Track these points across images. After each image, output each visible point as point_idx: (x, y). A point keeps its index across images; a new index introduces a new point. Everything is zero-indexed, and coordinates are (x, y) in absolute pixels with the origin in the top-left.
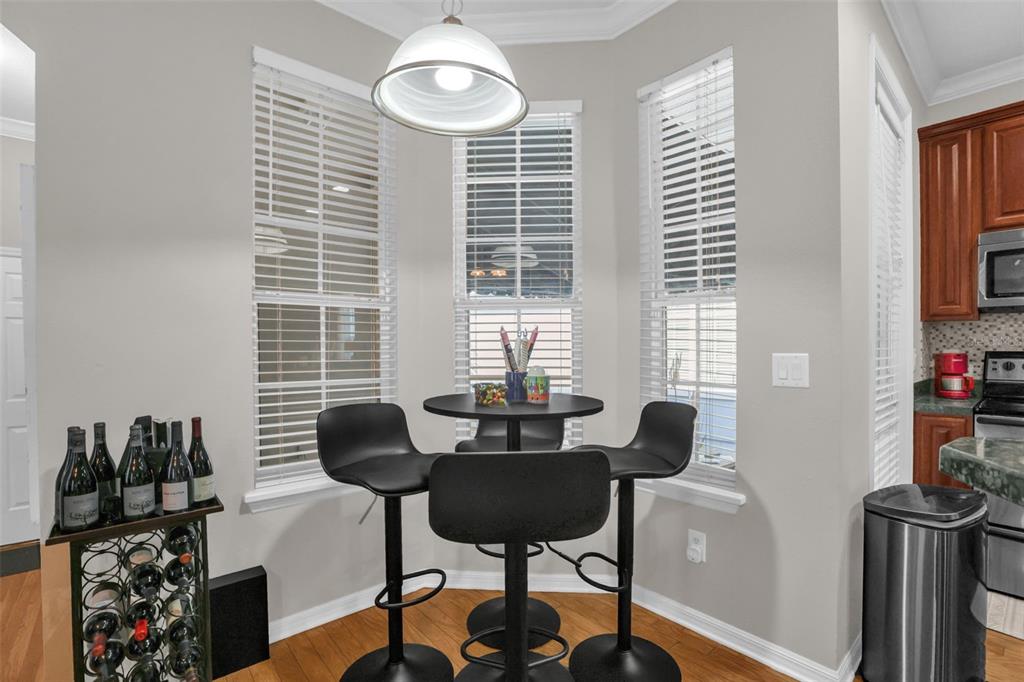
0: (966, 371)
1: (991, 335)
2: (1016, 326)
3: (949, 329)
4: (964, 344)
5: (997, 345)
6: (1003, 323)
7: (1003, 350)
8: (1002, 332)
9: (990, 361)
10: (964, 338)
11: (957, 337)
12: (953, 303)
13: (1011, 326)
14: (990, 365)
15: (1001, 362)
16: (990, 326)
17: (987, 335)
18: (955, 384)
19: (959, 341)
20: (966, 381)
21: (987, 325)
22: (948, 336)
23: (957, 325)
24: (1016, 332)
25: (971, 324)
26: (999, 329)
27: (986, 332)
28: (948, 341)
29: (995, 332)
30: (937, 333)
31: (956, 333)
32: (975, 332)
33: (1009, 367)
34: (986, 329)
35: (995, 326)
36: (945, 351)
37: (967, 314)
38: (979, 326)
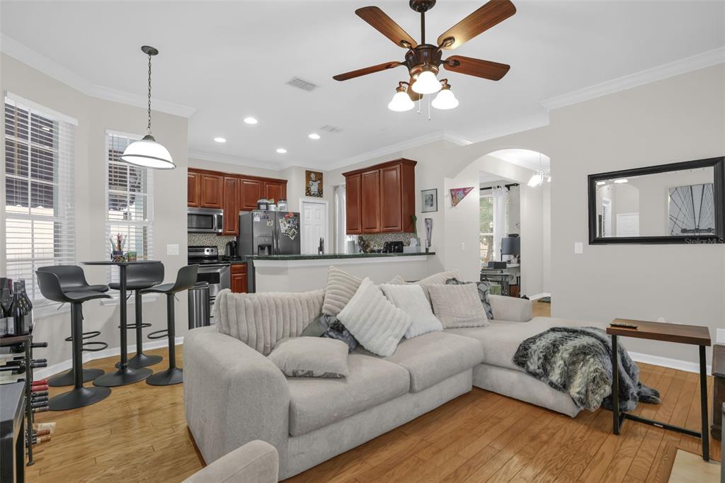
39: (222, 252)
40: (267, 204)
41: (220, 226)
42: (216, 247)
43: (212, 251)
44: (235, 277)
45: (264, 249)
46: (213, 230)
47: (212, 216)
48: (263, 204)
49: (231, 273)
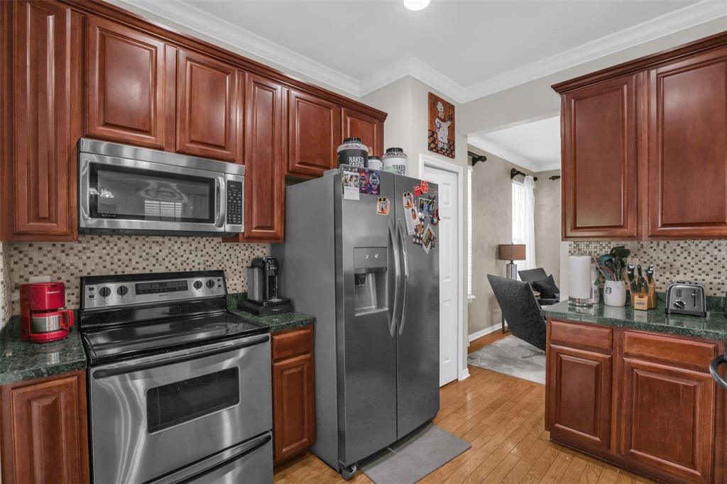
0: (63, 305)
1: (85, 258)
2: (108, 248)
3: (36, 252)
4: (55, 269)
5: (91, 269)
6: (97, 245)
7: (97, 274)
8: (96, 255)
9: (87, 287)
10: (55, 262)
11: (46, 261)
12: (48, 219)
13: (104, 248)
14: (87, 293)
15: (97, 288)
16: (84, 248)
17: (80, 258)
18: (51, 323)
19: (50, 265)
20: (64, 318)
21: (80, 247)
22: (35, 261)
23: (47, 246)
24: (108, 255)
25: (63, 245)
26: (93, 252)
27: (80, 254)
28: (35, 266)
29: (88, 254)
30: (21, 256)
31: (45, 255)
32: (67, 255)
33: (105, 293)
34: (80, 252)
35: (89, 249)
36: (34, 280)
37: (64, 235)
38: (72, 248)
39: (236, 284)
40: (364, 154)
41: (233, 216)
42: (220, 273)
43: (210, 284)
44: (282, 369)
45: (363, 281)
46: (213, 227)
47: (211, 182)
48: (354, 153)
49: (274, 360)
